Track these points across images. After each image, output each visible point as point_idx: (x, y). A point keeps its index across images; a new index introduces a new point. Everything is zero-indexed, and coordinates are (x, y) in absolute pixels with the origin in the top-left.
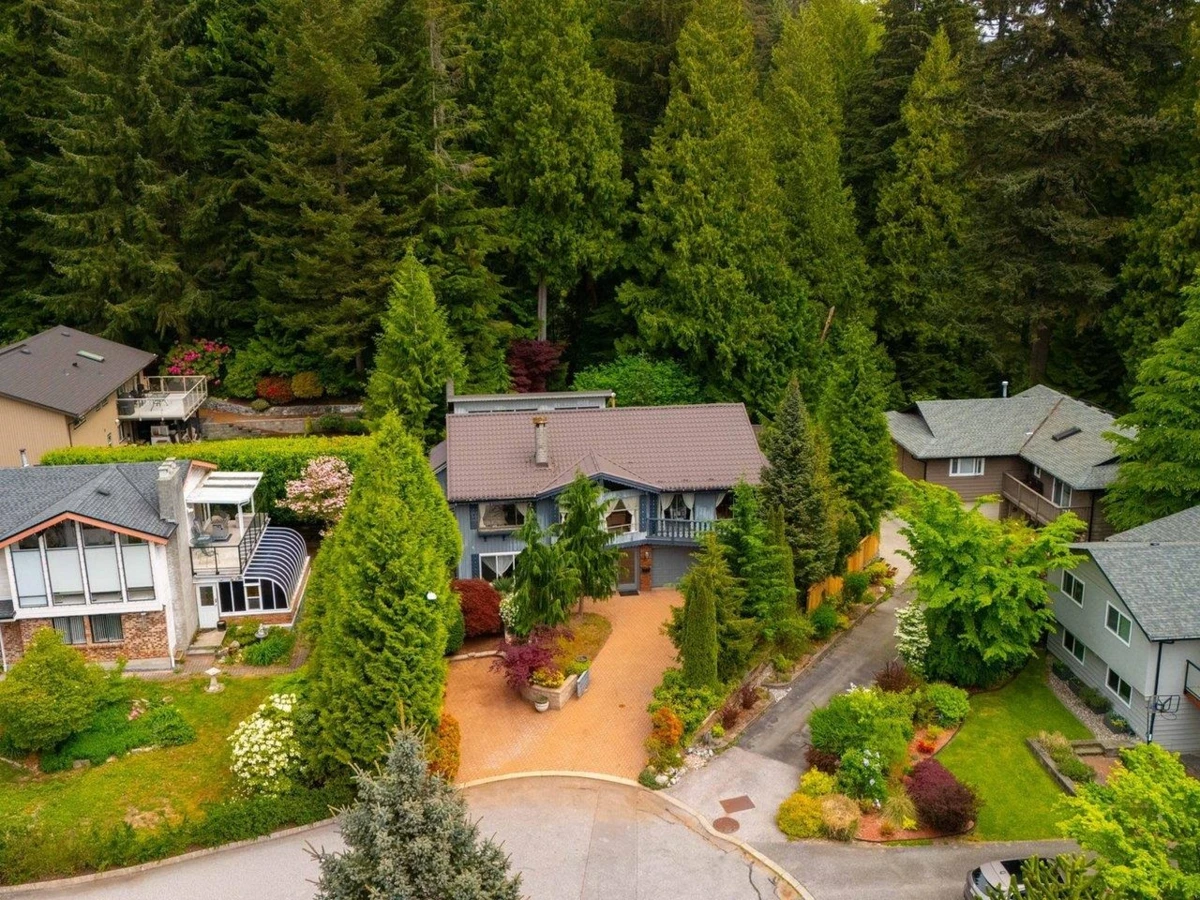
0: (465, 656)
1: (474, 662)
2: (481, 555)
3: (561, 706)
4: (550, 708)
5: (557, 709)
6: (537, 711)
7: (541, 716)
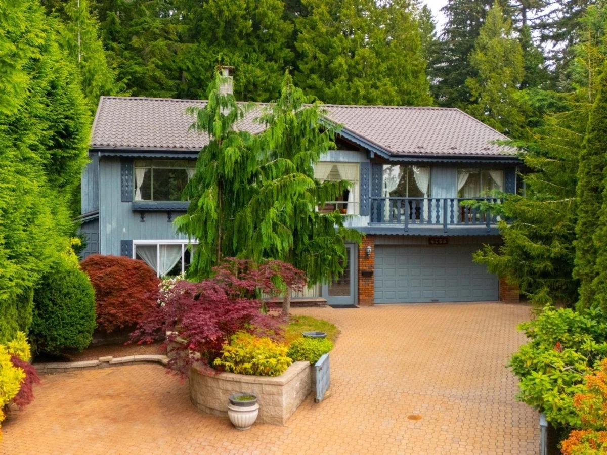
0: (94, 362)
1: (108, 370)
2: (136, 242)
3: (285, 416)
4: (259, 422)
5: (277, 421)
6: (233, 426)
7: (241, 435)
